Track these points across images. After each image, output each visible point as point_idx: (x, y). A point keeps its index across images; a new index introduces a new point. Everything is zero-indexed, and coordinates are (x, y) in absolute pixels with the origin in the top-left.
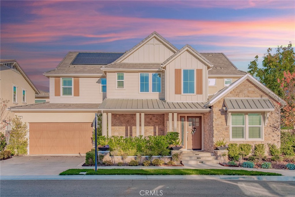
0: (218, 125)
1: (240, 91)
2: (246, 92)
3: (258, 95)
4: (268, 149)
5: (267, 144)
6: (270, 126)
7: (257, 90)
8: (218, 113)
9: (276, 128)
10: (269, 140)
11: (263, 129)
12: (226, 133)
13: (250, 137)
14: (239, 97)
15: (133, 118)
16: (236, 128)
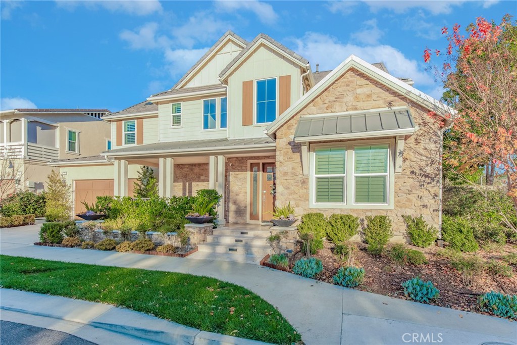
0: (285, 174)
1: (336, 98)
2: (349, 99)
3: (381, 102)
4: (405, 227)
5: (403, 216)
6: (412, 172)
7: (378, 90)
8: (285, 150)
9: (429, 177)
10: (406, 207)
11: (393, 180)
12: (302, 191)
13: (358, 200)
14: (332, 112)
15: (192, 170)
16: (327, 180)
